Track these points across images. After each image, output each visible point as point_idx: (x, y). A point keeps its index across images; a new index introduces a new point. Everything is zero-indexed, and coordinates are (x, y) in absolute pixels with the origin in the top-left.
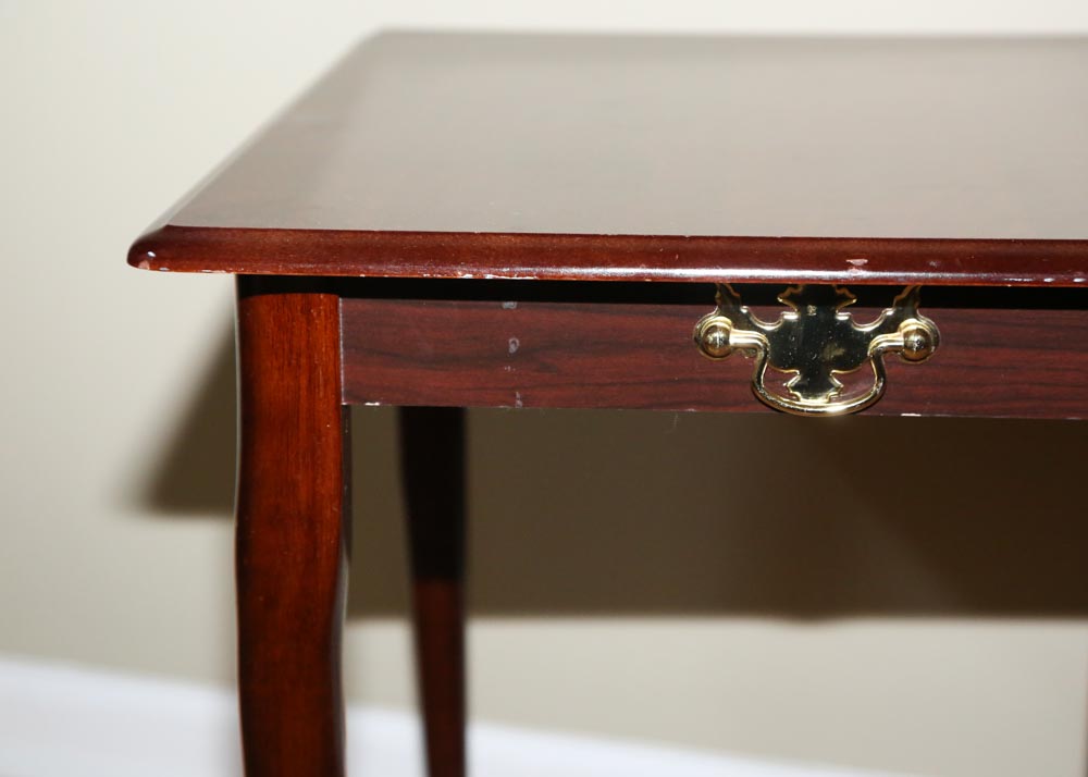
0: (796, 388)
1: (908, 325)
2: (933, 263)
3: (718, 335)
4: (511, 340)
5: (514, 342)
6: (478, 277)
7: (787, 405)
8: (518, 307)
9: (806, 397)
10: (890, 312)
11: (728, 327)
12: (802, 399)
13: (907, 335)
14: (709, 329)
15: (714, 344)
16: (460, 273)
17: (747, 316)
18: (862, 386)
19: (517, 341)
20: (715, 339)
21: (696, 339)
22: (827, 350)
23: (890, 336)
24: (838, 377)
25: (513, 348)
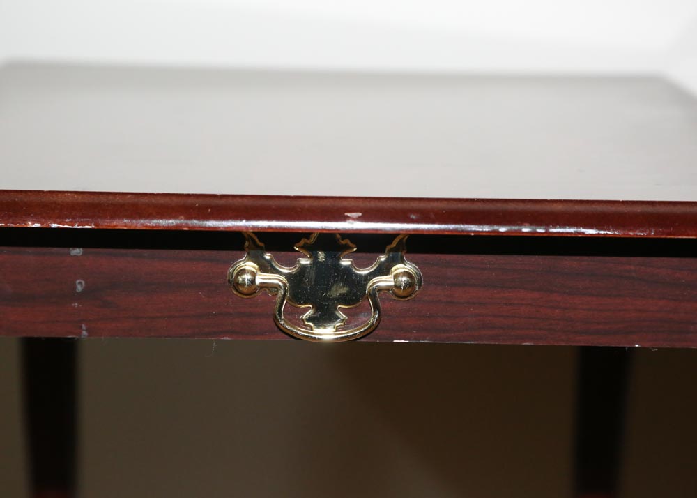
0: (310, 319)
1: (398, 269)
2: (413, 216)
3: (248, 277)
4: (77, 282)
5: (80, 283)
6: (45, 226)
7: (302, 333)
8: (84, 254)
9: (318, 326)
10: (383, 258)
11: (255, 270)
12: (314, 329)
13: (396, 276)
14: (239, 272)
15: (243, 285)
16: (30, 223)
17: (269, 262)
18: (362, 318)
19: (83, 282)
20: (244, 280)
21: (229, 281)
22: (334, 289)
23: (384, 278)
24: (344, 311)
25: (79, 288)
